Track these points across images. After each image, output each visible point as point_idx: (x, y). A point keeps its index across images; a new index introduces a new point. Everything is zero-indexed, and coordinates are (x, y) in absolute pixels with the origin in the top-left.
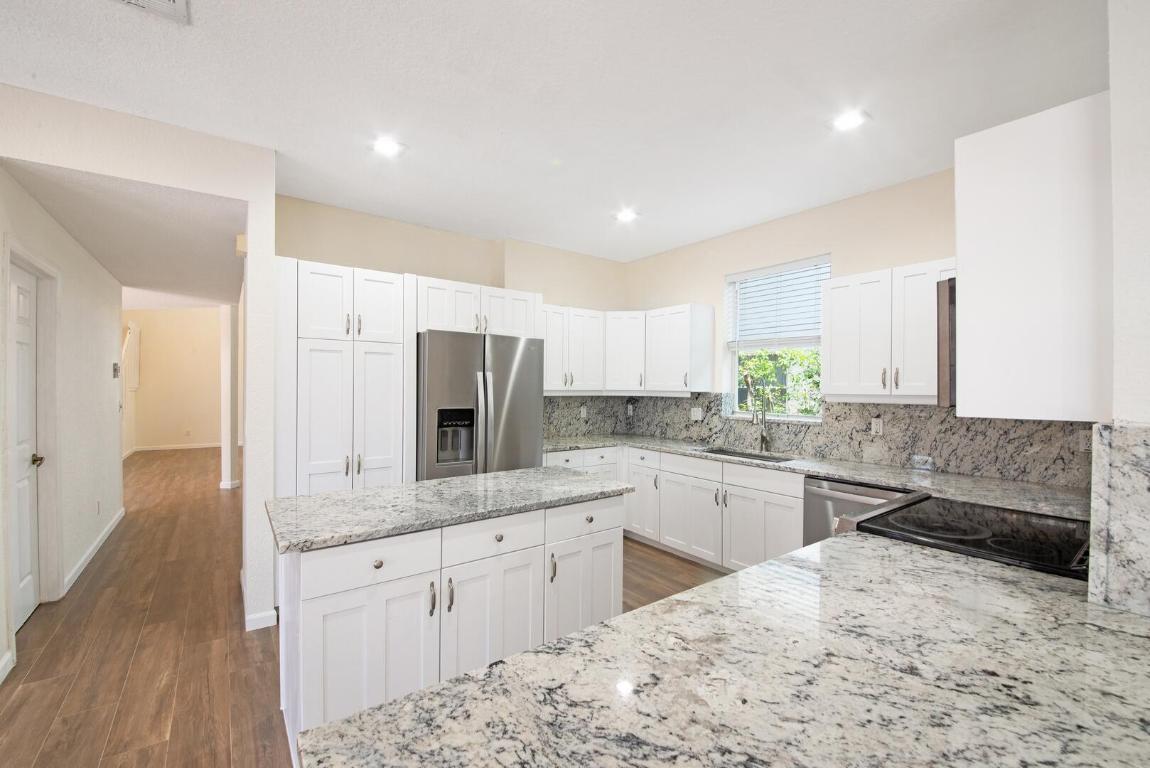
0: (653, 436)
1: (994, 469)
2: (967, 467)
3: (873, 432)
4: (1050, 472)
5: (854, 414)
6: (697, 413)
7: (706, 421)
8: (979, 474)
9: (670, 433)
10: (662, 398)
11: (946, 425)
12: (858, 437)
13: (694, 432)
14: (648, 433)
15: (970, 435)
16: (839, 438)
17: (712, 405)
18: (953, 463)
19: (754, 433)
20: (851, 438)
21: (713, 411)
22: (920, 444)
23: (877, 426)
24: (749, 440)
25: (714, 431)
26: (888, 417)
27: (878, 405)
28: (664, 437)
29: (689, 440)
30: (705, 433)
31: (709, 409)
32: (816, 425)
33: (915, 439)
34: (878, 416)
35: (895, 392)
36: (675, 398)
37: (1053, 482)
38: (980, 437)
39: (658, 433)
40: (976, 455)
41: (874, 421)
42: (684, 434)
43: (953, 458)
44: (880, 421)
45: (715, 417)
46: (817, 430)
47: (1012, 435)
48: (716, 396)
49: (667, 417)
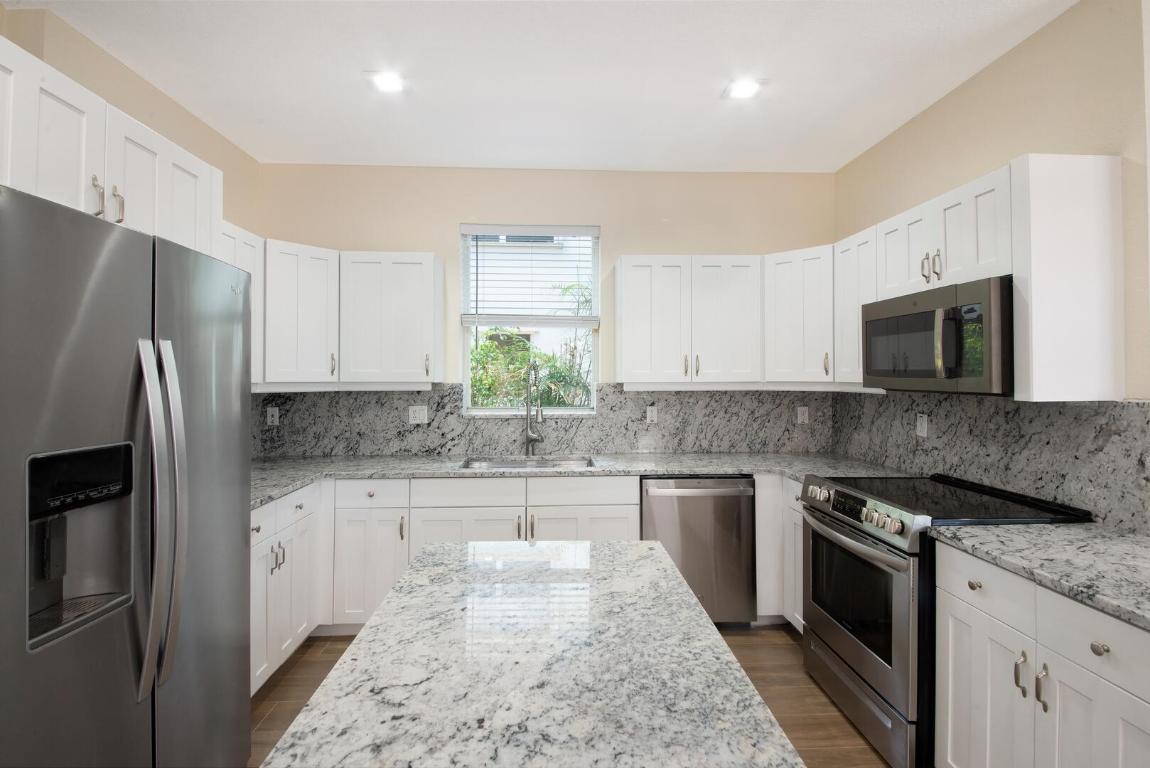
0: (327, 455)
1: (745, 445)
2: (725, 445)
3: (648, 421)
4: (781, 442)
5: (630, 403)
6: (419, 414)
7: (435, 424)
8: (734, 451)
9: (365, 447)
10: (349, 393)
11: (709, 410)
12: (633, 427)
13: (414, 441)
14: (318, 452)
15: (728, 415)
16: (615, 430)
17: (446, 400)
18: (715, 444)
19: (513, 433)
20: (626, 429)
21: (447, 409)
22: (689, 428)
23: (652, 413)
24: (504, 442)
25: (449, 436)
26: (662, 404)
27: (653, 392)
28: (353, 454)
29: (406, 454)
30: (433, 440)
31: (440, 406)
32: (590, 417)
33: (685, 423)
34: (652, 404)
35: (696, 379)
36: (376, 393)
37: (784, 449)
38: (735, 418)
39: (340, 449)
40: (732, 434)
41: (649, 408)
42: (395, 446)
43: (715, 438)
44: (654, 408)
45: (450, 417)
46: (590, 423)
47: (757, 415)
48: (452, 387)
49: (360, 423)
